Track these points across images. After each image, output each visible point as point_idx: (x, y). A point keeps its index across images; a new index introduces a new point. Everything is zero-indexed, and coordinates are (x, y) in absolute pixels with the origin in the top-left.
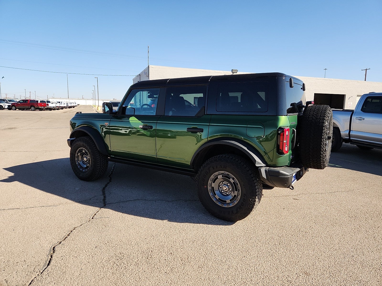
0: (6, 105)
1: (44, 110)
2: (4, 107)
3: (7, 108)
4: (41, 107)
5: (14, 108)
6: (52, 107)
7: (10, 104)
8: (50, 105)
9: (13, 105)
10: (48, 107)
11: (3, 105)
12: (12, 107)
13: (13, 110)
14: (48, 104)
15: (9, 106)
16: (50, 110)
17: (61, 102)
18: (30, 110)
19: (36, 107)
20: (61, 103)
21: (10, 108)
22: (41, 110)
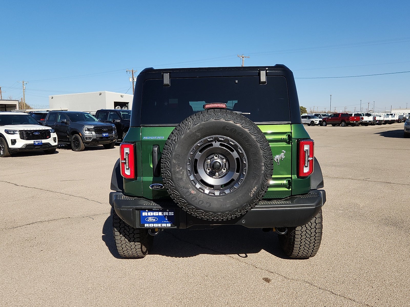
0: (317, 121)
1: (357, 126)
2: (315, 123)
3: (319, 124)
4: (352, 122)
5: (324, 124)
6: (368, 122)
7: (321, 120)
8: (366, 119)
9: (324, 120)
10: (363, 121)
11: (314, 121)
12: (323, 122)
13: (324, 126)
14: (363, 118)
15: (320, 121)
16: (366, 126)
17: (395, 114)
18: (341, 126)
19: (347, 122)
20: (393, 115)
21: (321, 124)
22: (353, 125)
